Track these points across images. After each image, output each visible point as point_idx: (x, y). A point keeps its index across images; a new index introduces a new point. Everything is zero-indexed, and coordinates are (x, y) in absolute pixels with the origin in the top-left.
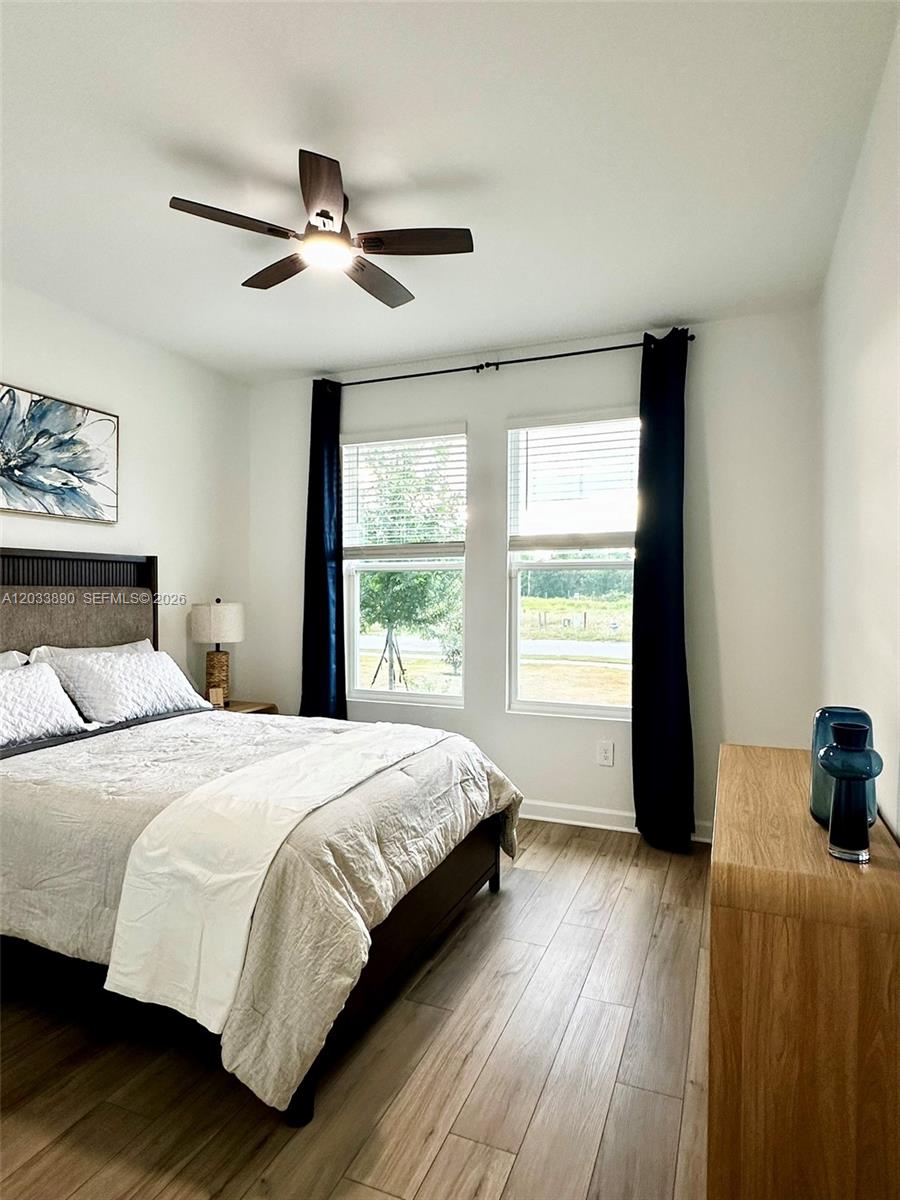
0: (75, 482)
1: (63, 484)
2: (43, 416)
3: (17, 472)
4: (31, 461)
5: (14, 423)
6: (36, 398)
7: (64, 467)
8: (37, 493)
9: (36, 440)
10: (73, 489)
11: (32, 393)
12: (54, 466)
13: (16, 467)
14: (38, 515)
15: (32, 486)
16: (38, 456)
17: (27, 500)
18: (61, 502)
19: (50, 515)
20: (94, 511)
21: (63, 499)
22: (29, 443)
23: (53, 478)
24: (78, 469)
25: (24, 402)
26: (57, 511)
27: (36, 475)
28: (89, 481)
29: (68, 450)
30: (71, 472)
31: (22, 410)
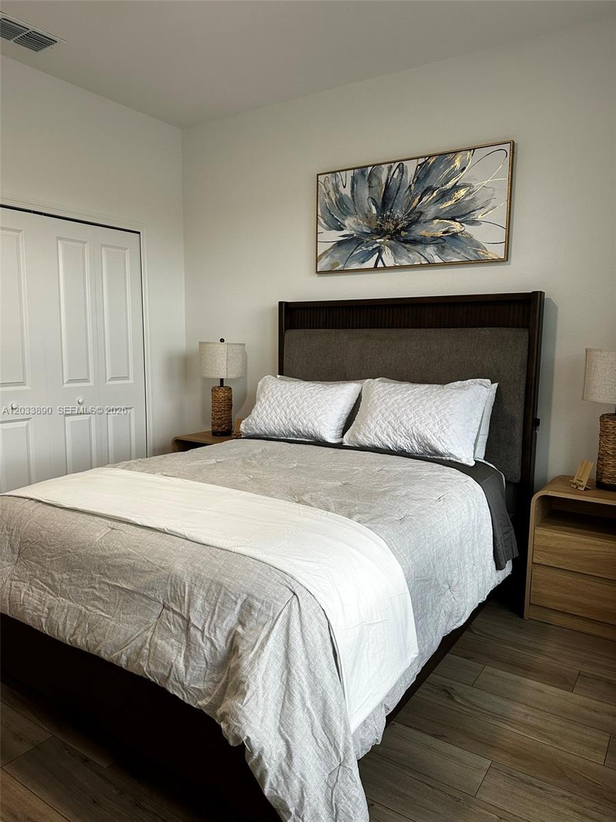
0: (456, 227)
1: (444, 233)
2: (427, 175)
3: (403, 233)
4: (415, 218)
5: (404, 190)
6: (421, 161)
7: (446, 216)
8: (419, 247)
9: (420, 200)
10: (455, 235)
11: (418, 158)
12: (435, 218)
13: (402, 229)
14: (421, 266)
15: (415, 242)
16: (421, 213)
17: (410, 255)
18: (441, 250)
19: (431, 265)
20: (476, 252)
21: (443, 247)
22: (414, 204)
23: (437, 228)
24: (459, 214)
25: (411, 167)
26: (437, 260)
27: (420, 231)
28: (474, 222)
29: (450, 199)
30: (453, 219)
31: (409, 176)
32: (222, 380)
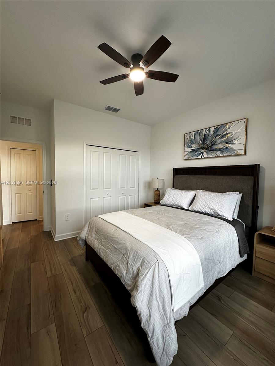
0: (227, 145)
1: (223, 147)
2: (217, 131)
3: (210, 148)
4: (214, 143)
5: (210, 136)
6: (215, 127)
7: (224, 142)
8: (215, 152)
9: (215, 138)
10: (227, 148)
11: (214, 127)
12: (220, 143)
13: (210, 147)
14: (216, 157)
15: (214, 150)
16: (216, 142)
17: (212, 154)
18: (222, 152)
19: (219, 157)
20: (234, 152)
21: (223, 151)
22: (213, 139)
23: (221, 146)
24: (228, 141)
25: (212, 130)
26: (221, 155)
27: (215, 147)
28: (233, 144)
29: (225, 137)
30: (226, 143)
31: (212, 132)
32: (157, 189)
